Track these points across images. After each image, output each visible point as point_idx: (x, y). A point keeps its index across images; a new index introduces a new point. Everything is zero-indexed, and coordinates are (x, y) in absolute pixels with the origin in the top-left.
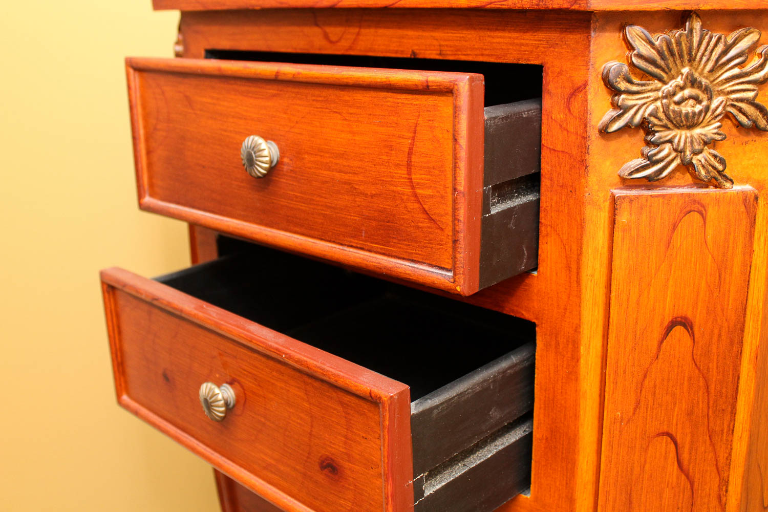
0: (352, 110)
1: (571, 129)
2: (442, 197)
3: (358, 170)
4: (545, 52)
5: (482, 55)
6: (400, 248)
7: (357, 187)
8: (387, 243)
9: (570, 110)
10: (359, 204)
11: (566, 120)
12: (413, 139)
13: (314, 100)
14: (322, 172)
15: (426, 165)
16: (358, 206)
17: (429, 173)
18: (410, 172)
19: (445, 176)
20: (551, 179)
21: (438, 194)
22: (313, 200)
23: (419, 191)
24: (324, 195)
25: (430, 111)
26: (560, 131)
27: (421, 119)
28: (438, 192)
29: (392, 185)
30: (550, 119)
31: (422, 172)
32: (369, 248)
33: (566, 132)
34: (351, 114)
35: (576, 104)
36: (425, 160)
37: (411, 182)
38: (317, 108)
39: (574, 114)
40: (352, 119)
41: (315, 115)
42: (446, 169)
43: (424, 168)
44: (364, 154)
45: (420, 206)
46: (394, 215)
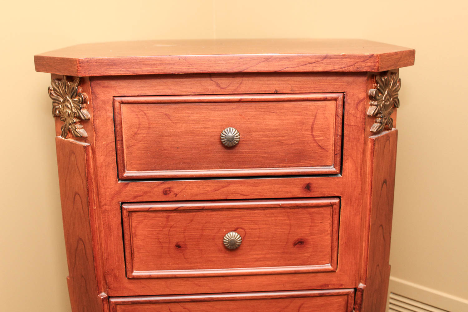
0: (282, 111)
1: (358, 116)
2: (328, 139)
3: (284, 135)
4: (346, 87)
5: (315, 90)
6: (306, 162)
7: (283, 142)
8: (299, 162)
9: (357, 109)
10: (284, 148)
11: (356, 113)
12: (315, 119)
13: (260, 109)
14: (263, 138)
15: (321, 128)
16: (284, 150)
17: (322, 131)
18: (313, 131)
19: (330, 131)
20: (349, 137)
21: (326, 138)
22: (257, 152)
23: (316, 138)
24: (264, 148)
25: (323, 107)
26: (353, 118)
27: (319, 111)
28: (326, 137)
29: (303, 138)
30: (349, 113)
31: (318, 131)
32: (289, 166)
33: (356, 118)
34: (281, 112)
35: (360, 106)
36: (320, 126)
37: (313, 135)
38: (262, 112)
39: (359, 110)
40: (282, 114)
41: (260, 115)
42: (330, 128)
43: (320, 129)
44: (288, 128)
45: (317, 144)
46: (303, 150)
